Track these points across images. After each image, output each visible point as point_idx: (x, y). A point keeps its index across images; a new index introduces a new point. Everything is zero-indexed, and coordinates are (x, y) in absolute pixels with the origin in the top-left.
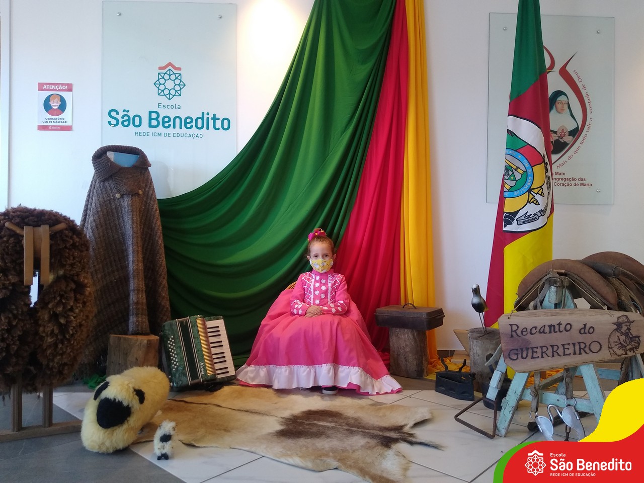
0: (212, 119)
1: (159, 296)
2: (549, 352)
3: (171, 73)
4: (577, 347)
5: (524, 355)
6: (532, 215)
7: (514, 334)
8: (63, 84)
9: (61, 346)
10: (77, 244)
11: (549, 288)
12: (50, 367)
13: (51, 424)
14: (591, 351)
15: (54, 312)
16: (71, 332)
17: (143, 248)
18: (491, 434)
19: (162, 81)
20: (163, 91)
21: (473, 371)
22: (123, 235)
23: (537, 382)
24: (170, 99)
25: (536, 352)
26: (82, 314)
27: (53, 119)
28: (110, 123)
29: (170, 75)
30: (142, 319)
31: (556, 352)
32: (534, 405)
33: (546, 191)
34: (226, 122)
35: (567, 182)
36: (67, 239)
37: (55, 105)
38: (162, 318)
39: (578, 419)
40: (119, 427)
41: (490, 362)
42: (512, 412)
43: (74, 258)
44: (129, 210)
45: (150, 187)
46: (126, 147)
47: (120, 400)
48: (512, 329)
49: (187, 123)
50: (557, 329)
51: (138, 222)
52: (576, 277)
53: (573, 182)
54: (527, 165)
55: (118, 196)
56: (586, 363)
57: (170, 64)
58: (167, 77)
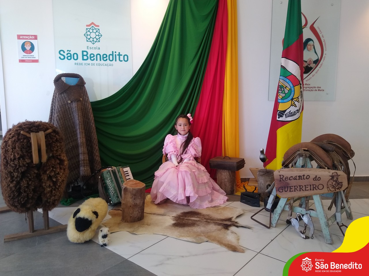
0: (118, 55)
1: (94, 155)
2: (298, 189)
3: (94, 28)
4: (312, 187)
5: (286, 190)
6: (293, 113)
7: (281, 179)
8: (32, 36)
9: (54, 191)
10: (58, 139)
11: (300, 157)
12: (49, 201)
13: (49, 228)
14: (319, 189)
15: (49, 175)
16: (59, 185)
17: (84, 130)
18: (268, 226)
19: (88, 33)
20: (89, 39)
21: (260, 191)
22: (74, 123)
23: (292, 202)
24: (93, 44)
25: (292, 189)
26: (64, 175)
27: (27, 56)
28: (60, 57)
29: (93, 30)
30: (87, 168)
31: (301, 189)
32: (290, 213)
33: (300, 100)
34: (126, 57)
35: (311, 89)
36: (53, 137)
37: (28, 48)
38: (97, 167)
39: (311, 220)
40: (87, 231)
41: (268, 190)
42: (279, 216)
43: (57, 147)
44: (76, 110)
45: (86, 96)
46: (72, 74)
47: (87, 218)
48: (280, 177)
49: (104, 57)
50: (302, 178)
51: (81, 116)
52: (313, 152)
53: (314, 89)
54: (292, 85)
55: (69, 102)
56: (316, 194)
57: (93, 23)
58: (91, 31)
